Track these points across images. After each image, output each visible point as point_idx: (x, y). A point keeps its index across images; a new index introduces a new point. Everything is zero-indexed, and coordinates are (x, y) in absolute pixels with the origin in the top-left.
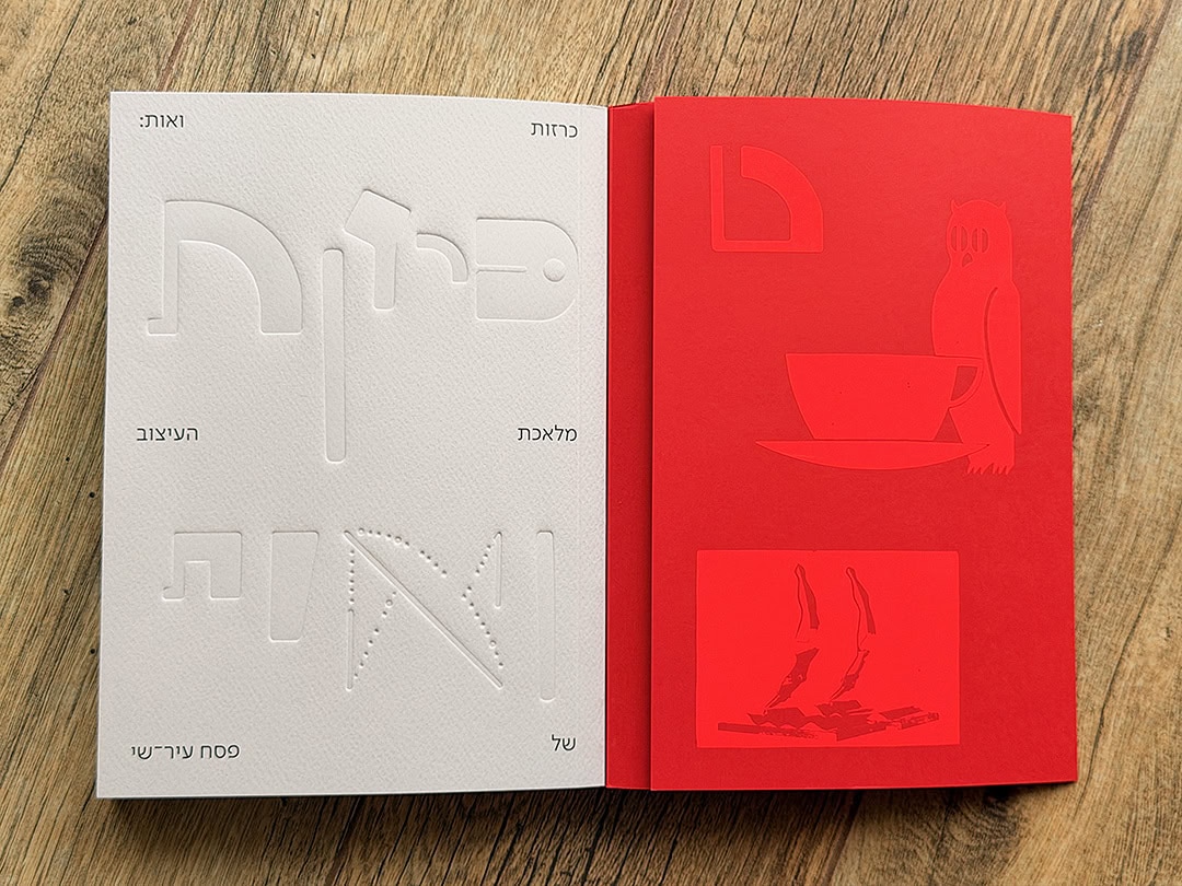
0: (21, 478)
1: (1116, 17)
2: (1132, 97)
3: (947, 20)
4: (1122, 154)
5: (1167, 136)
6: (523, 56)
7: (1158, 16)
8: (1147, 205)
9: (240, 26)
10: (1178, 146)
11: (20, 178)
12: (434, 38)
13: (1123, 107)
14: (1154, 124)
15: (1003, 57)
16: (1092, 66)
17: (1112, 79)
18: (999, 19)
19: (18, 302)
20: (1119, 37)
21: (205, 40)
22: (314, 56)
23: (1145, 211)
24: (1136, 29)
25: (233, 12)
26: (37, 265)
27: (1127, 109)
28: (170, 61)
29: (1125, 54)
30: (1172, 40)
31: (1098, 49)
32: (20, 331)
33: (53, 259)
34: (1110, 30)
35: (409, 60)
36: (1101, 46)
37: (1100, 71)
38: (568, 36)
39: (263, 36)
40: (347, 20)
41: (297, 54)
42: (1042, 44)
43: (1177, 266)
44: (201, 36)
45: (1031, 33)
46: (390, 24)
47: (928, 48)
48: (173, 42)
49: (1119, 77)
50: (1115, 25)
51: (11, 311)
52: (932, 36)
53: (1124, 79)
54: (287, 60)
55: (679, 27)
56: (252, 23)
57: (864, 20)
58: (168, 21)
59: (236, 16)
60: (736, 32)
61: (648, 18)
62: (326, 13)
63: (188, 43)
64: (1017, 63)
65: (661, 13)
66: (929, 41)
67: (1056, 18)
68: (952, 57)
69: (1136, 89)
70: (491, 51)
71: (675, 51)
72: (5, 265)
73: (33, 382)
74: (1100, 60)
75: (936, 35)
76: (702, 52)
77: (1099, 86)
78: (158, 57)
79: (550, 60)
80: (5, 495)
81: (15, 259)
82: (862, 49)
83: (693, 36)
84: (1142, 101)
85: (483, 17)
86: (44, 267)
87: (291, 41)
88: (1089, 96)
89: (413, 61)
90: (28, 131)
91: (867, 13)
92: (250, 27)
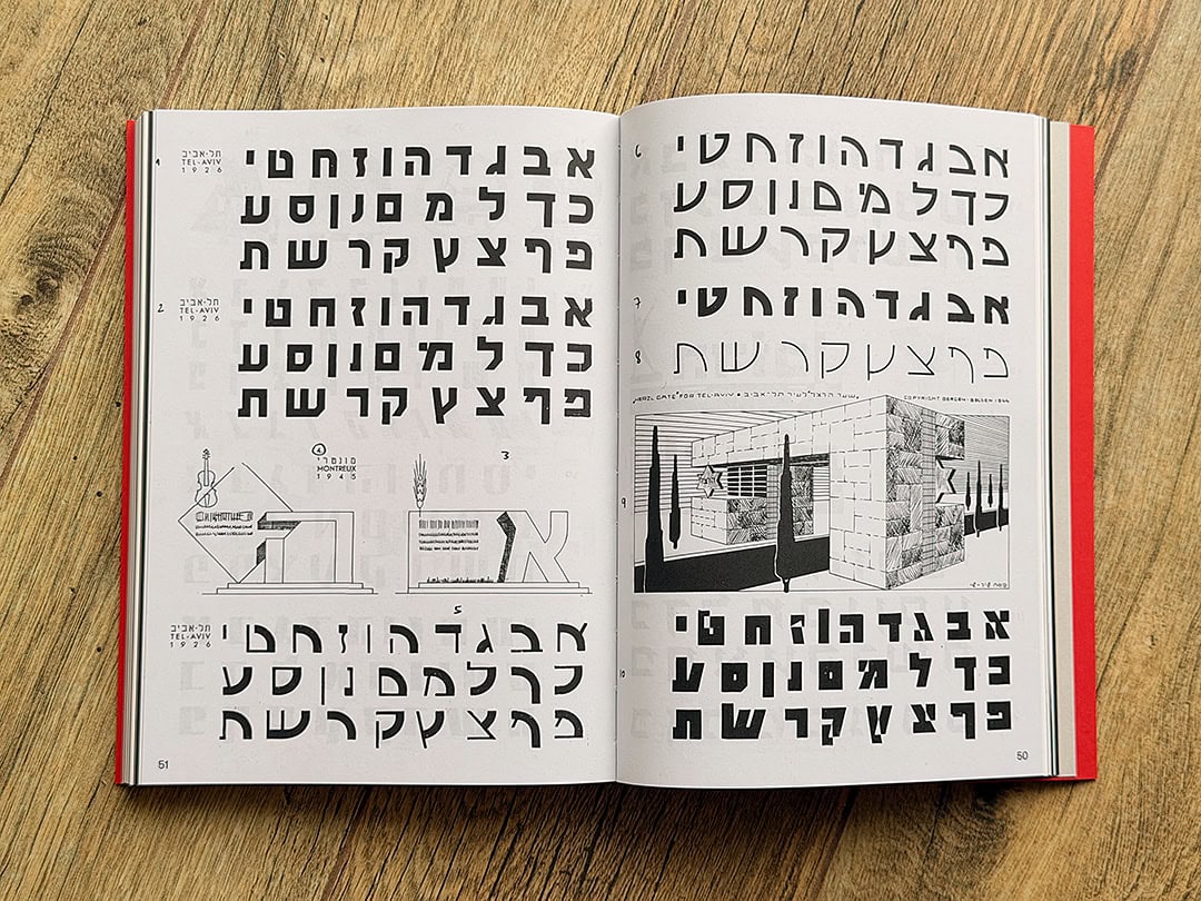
0: (29, 477)
1: (1110, 35)
2: (1124, 114)
3: (945, 37)
4: (1113, 171)
5: (1157, 154)
6: (529, 64)
7: (1150, 36)
8: (1137, 222)
9: (249, 29)
10: (1168, 163)
11: (29, 177)
12: (442, 45)
13: (1116, 124)
14: (1145, 141)
15: (999, 74)
16: (1086, 82)
17: (1104, 96)
18: (996, 36)
19: (26, 300)
20: (1112, 56)
21: (215, 42)
22: (323, 60)
23: (1135, 226)
24: (1129, 48)
25: (244, 15)
26: (45, 264)
27: (1120, 126)
28: (180, 62)
29: (1117, 74)
30: (1162, 59)
31: (1091, 68)
32: (29, 330)
33: (61, 259)
34: (1104, 48)
35: (417, 66)
36: (1095, 63)
37: (1094, 88)
38: (574, 45)
39: (273, 39)
40: (355, 25)
41: (306, 58)
42: (1037, 61)
43: (1165, 282)
44: (211, 38)
45: (1026, 50)
46: (398, 30)
47: (926, 62)
48: (183, 43)
49: (1112, 94)
50: (1108, 44)
51: (19, 311)
52: (930, 52)
53: (1117, 97)
54: (296, 64)
55: (684, 38)
56: (261, 26)
57: (864, 34)
58: (177, 22)
59: (245, 19)
60: (740, 44)
61: (653, 29)
62: (334, 17)
63: (198, 44)
64: (1012, 80)
65: (667, 23)
66: (928, 56)
67: (1052, 37)
68: (950, 73)
69: (1128, 107)
70: (499, 57)
71: (680, 61)
72: (14, 264)
73: (40, 382)
74: (1093, 77)
75: (933, 51)
76: (706, 63)
77: (1092, 104)
78: (168, 58)
79: (556, 68)
80: (13, 493)
81: (25, 258)
82: (862, 63)
83: (698, 46)
84: (1133, 119)
85: (491, 25)
86: (53, 266)
87: (300, 44)
88: (1082, 114)
89: (422, 67)
90: (38, 130)
91: (868, 28)
92: (259, 30)
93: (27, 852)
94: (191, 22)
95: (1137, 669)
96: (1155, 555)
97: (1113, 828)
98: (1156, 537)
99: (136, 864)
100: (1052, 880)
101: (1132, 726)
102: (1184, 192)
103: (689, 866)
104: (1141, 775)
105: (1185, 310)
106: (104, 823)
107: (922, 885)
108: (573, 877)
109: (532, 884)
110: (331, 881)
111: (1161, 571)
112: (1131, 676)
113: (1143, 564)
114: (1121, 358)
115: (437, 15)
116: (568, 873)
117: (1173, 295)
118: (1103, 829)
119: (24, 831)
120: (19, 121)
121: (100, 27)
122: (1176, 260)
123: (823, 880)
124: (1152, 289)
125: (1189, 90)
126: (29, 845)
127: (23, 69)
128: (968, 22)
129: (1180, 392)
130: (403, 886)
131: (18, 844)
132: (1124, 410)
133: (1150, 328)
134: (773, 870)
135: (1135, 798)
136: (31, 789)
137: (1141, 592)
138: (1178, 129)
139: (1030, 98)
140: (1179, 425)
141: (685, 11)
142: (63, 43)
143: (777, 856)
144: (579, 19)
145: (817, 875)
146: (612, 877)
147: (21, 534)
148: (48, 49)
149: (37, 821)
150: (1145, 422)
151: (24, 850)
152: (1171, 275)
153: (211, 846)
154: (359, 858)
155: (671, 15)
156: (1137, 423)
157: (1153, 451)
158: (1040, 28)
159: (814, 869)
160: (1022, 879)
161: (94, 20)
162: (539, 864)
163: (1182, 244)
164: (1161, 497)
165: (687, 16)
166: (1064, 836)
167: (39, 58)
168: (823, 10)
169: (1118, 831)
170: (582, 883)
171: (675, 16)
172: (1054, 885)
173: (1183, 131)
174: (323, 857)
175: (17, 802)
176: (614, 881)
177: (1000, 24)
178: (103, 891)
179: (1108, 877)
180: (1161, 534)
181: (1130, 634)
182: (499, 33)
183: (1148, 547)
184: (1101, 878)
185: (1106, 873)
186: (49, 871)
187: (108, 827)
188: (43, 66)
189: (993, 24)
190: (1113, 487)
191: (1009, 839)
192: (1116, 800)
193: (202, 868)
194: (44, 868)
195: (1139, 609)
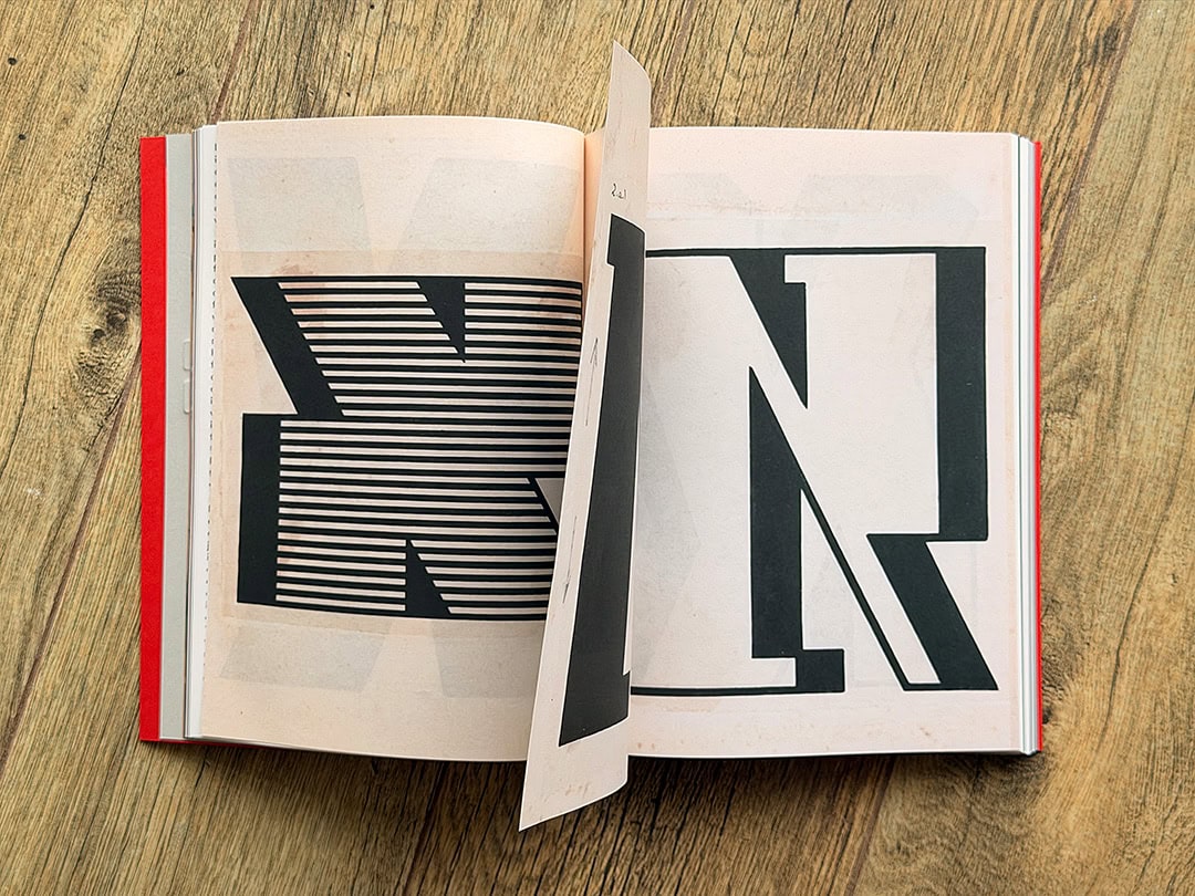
1: (1090, 14)
2: (1111, 87)
3: (933, 27)
4: (1104, 142)
5: (1145, 122)
6: (540, 83)
7: (1130, 11)
8: (1131, 188)
9: (279, 72)
10: (1155, 131)
11: (91, 221)
12: (458, 71)
13: (1102, 98)
14: (1132, 111)
15: (987, 57)
16: (1071, 60)
17: (1090, 71)
18: (981, 23)
19: (98, 334)
20: (1094, 34)
21: (248, 86)
22: (349, 94)
23: (1129, 192)
24: (1110, 25)
25: (273, 59)
26: (113, 299)
27: (1106, 100)
28: (218, 107)
29: (1101, 49)
30: (1144, 33)
31: (1075, 46)
32: (103, 361)
33: (127, 294)
34: (1086, 27)
35: (436, 93)
36: (1078, 42)
37: (1079, 66)
38: (581, 62)
39: (301, 79)
40: (376, 60)
41: (333, 93)
42: (1022, 43)
43: (1161, 243)
44: (244, 82)
45: (1011, 35)
46: (416, 61)
47: (916, 53)
48: (219, 89)
49: (1097, 70)
50: (1090, 22)
51: (93, 343)
52: (919, 41)
53: (1102, 72)
54: (325, 100)
55: (683, 47)
56: (290, 68)
57: (855, 31)
58: (213, 70)
59: (275, 62)
60: (737, 49)
61: (654, 41)
62: (356, 54)
63: (233, 89)
64: (1000, 62)
65: (666, 35)
66: (917, 47)
67: (1035, 19)
68: (940, 61)
69: (1113, 80)
70: (511, 79)
71: (681, 69)
72: (84, 301)
73: (118, 406)
74: (1077, 55)
75: (922, 41)
76: (707, 69)
77: (1079, 79)
78: (207, 104)
79: (565, 84)
80: (102, 509)
81: (93, 295)
82: (854, 58)
83: (697, 54)
84: (1120, 91)
85: (502, 49)
86: (120, 301)
87: (327, 81)
88: (1069, 89)
89: (440, 94)
90: (95, 179)
91: (858, 24)
92: (288, 71)
93: (144, 830)
94: (225, 69)
95: (1162, 606)
96: (1170, 498)
97: (1149, 755)
98: (1170, 482)
99: (243, 834)
100: (1094, 805)
101: (1160, 659)
102: (1173, 157)
103: (750, 812)
104: (1172, 703)
105: (1183, 267)
106: (212, 799)
107: (971, 817)
108: (643, 827)
109: (605, 835)
110: (421, 840)
111: (1178, 513)
112: (1155, 612)
113: (1160, 508)
114: (1124, 317)
115: (451, 45)
116: (637, 823)
117: (1170, 254)
118: (1139, 755)
119: (139, 811)
120: (77, 172)
121: (142, 80)
122: (1171, 221)
123: (877, 817)
124: (1150, 250)
125: (1171, 59)
126: (145, 823)
127: (76, 124)
128: (953, 12)
129: (1183, 344)
130: (487, 843)
131: (135, 824)
132: (1130, 366)
133: (1150, 287)
134: (829, 810)
135: (1168, 725)
136: (143, 773)
137: (1160, 534)
138: (1163, 98)
139: (1018, 79)
140: (1185, 376)
141: (682, 22)
142: (110, 97)
143: (832, 798)
144: (583, 38)
145: (871, 813)
146: (679, 825)
147: (113, 545)
148: (97, 103)
149: (151, 802)
150: (1153, 375)
151: (141, 828)
152: (1167, 236)
153: (309, 816)
154: (445, 820)
155: (670, 28)
156: (1144, 376)
157: (1162, 402)
158: (1022, 12)
159: (868, 806)
160: (1066, 806)
161: (136, 73)
162: (610, 816)
163: (1175, 205)
164: (1172, 444)
165: (685, 28)
166: (1103, 764)
167: (89, 112)
168: (813, 12)
169: (1154, 757)
170: (652, 831)
171: (674, 28)
172: (1097, 810)
173: (1167, 100)
174: (412, 820)
175: (131, 785)
176: (681, 828)
177: (984, 12)
178: (216, 860)
179: (1148, 799)
180: (1175, 478)
181: (1151, 573)
182: (510, 57)
183: (1164, 491)
184: (1140, 801)
185: (1145, 796)
186: (166, 845)
187: (216, 802)
188: (94, 120)
189: (978, 11)
190: (1126, 438)
191: (1050, 770)
192: (1150, 728)
193: (304, 834)
194: (161, 843)
195: (1159, 550)
